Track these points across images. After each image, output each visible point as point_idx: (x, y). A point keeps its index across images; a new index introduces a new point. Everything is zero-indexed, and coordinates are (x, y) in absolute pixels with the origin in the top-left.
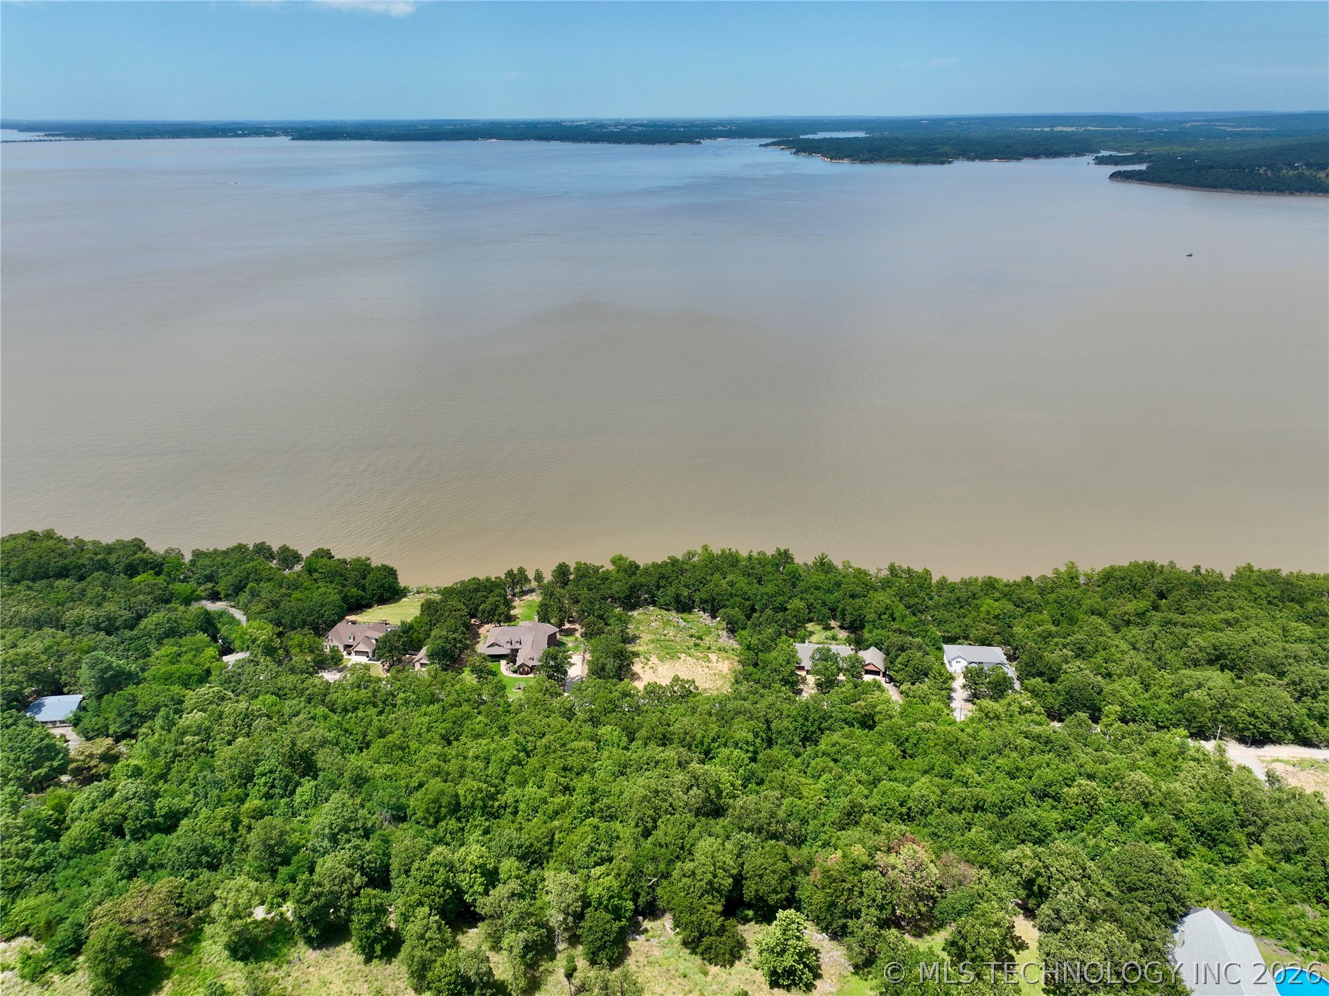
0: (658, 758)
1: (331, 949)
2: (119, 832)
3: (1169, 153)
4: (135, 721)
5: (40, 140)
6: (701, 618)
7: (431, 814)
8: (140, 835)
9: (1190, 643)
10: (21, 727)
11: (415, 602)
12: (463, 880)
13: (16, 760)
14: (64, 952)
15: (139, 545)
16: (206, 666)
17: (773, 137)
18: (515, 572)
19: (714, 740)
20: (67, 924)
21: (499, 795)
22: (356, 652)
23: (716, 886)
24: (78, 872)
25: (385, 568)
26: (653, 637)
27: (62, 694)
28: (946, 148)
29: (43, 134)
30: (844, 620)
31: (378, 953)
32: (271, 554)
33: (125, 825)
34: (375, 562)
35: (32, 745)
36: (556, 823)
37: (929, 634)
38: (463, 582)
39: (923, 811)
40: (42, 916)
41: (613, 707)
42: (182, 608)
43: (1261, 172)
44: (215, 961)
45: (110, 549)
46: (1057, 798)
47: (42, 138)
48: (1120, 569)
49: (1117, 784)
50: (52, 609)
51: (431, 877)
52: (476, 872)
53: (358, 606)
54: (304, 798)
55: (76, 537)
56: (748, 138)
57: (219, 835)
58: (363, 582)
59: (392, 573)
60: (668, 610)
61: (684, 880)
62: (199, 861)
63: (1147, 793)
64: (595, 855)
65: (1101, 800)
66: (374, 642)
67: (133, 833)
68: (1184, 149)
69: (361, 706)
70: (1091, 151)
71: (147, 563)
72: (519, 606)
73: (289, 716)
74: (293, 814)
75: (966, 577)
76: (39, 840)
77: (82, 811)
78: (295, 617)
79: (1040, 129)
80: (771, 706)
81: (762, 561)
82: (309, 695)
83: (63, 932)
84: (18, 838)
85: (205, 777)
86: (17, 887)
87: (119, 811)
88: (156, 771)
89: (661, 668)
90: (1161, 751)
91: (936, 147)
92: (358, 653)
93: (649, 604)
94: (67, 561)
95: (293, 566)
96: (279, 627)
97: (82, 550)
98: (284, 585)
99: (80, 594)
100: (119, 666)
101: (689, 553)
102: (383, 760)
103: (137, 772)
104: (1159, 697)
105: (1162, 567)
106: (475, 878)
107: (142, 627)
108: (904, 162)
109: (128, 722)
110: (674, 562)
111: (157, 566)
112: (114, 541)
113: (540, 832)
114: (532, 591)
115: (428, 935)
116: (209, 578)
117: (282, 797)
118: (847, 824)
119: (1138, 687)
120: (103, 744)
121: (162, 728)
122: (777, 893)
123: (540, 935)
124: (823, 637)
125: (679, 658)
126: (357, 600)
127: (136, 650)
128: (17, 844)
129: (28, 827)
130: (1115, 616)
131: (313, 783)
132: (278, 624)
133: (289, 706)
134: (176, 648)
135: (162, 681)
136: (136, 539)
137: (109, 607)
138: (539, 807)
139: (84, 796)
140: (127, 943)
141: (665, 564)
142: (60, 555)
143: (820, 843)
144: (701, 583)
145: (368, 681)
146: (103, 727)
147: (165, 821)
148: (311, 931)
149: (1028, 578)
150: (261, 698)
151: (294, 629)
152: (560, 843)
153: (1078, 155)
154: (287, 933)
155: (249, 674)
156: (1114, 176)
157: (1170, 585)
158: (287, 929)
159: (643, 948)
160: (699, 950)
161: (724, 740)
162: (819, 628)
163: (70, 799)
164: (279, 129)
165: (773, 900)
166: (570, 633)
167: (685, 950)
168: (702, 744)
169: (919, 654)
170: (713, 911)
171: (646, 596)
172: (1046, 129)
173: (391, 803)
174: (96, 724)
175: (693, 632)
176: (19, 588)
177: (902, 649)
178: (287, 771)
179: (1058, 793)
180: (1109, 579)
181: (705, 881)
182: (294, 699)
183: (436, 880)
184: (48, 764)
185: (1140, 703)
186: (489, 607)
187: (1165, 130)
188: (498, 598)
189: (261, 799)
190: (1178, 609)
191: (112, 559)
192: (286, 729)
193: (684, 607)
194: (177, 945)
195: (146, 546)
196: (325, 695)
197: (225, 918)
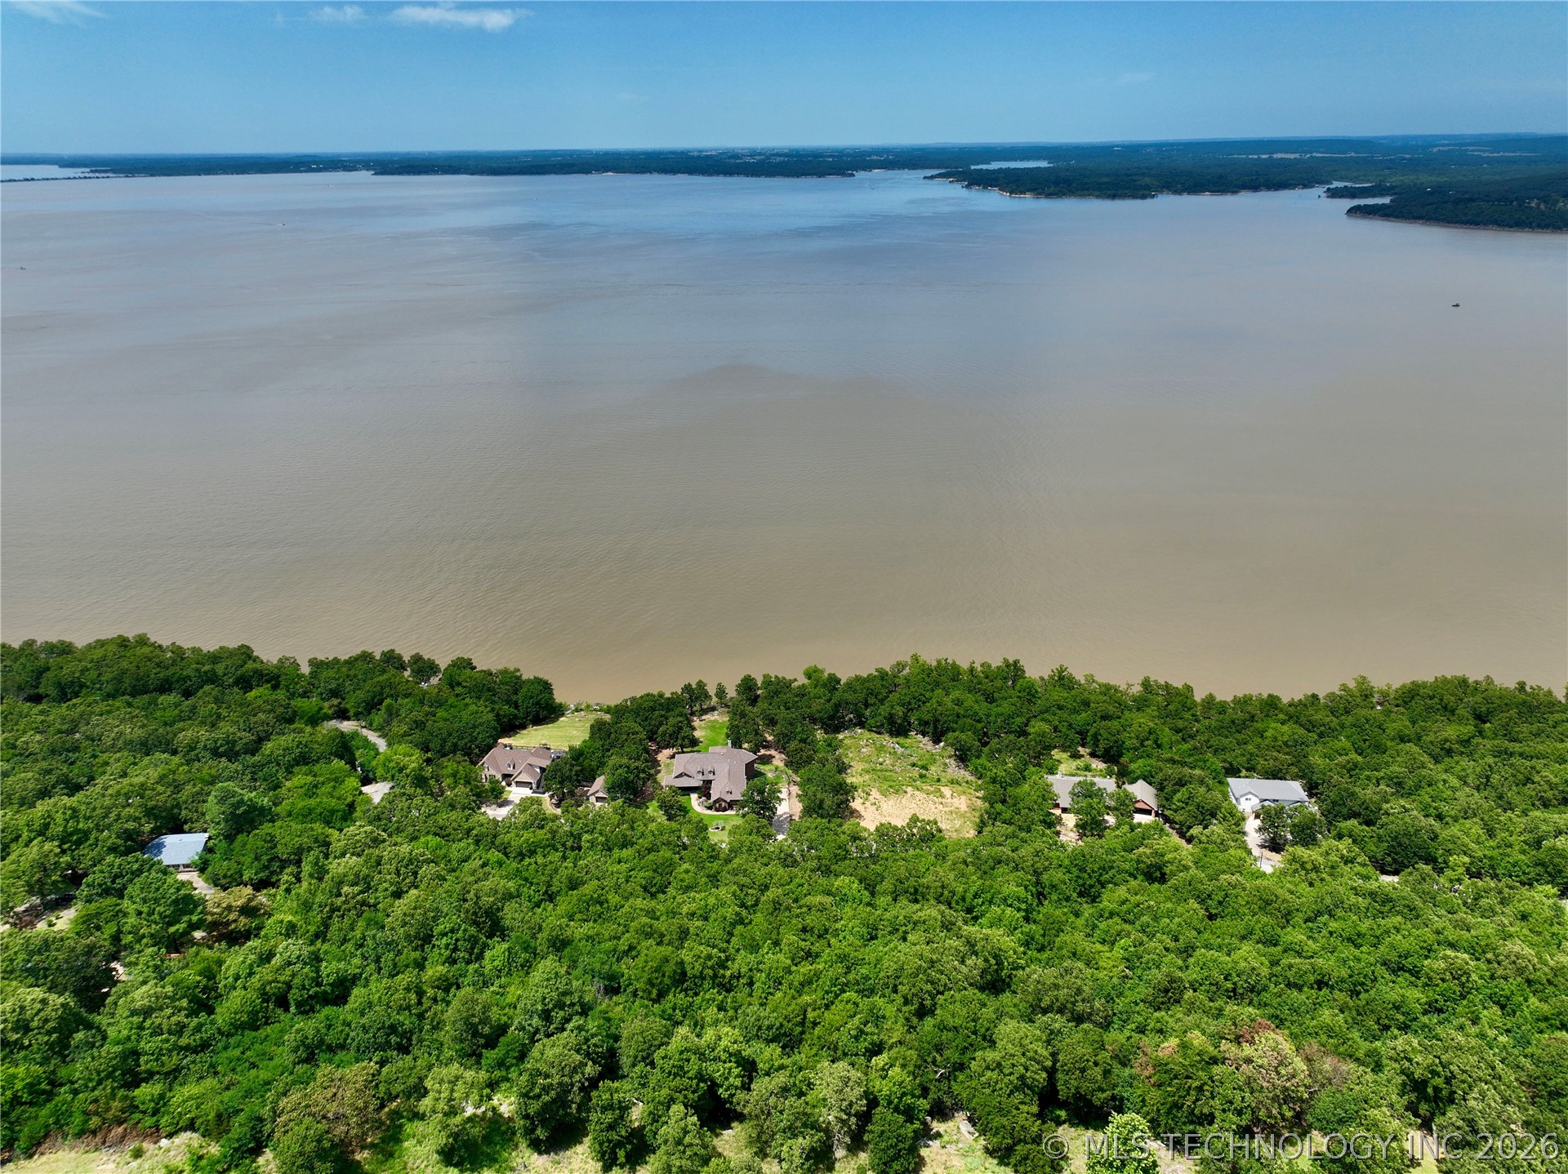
0: (915, 918)
1: (561, 1154)
2: (283, 1002)
3: (1415, 184)
4: (275, 866)
5: (85, 178)
6: (921, 744)
7: (653, 985)
8: (307, 1008)
9: (1537, 778)
10: (153, 874)
11: (576, 722)
12: (716, 1070)
13: (151, 913)
14: (243, 1153)
15: (246, 653)
16: (350, 799)
17: (938, 168)
18: (694, 686)
19: (976, 896)
20: (242, 1117)
21: (730, 962)
22: (517, 782)
23: (1029, 1081)
24: (243, 1053)
25: (538, 681)
26: (867, 766)
27: (182, 831)
28: (1147, 180)
29: (88, 170)
30: (1097, 746)
31: (622, 1159)
32: (401, 664)
33: (290, 996)
34: (527, 675)
35: (168, 896)
36: (806, 998)
37: (1208, 764)
38: (633, 699)
39: (1254, 987)
40: (211, 1108)
41: (844, 853)
42: (308, 729)
43: (1533, 205)
44: (423, 1166)
45: (215, 658)
46: (1415, 973)
47: (87, 175)
48: (1424, 685)
49: (1490, 956)
50: (161, 731)
51: (682, 1068)
52: (730, 1061)
53: (511, 727)
54: (496, 963)
55: (173, 644)
56: (909, 169)
57: (405, 1010)
58: (514, 698)
59: (546, 687)
60: (879, 733)
61: (989, 1074)
62: (388, 1042)
63: (1531, 968)
64: (865, 1040)
65: (1474, 977)
66: (538, 770)
67: (299, 1005)
68: (1433, 178)
69: (539, 850)
70: (1321, 182)
71: (262, 675)
72: (700, 727)
73: (458, 861)
74: (484, 984)
75: (1240, 695)
76: (192, 1013)
77: (237, 978)
78: (444, 741)
79: (1256, 157)
80: (1037, 853)
81: (989, 674)
82: (476, 836)
83: (238, 1128)
84: (169, 1011)
85: (374, 937)
86: (174, 1070)
87: (282, 978)
88: (312, 929)
89: (885, 804)
90: (1534, 915)
91: (1134, 178)
92: (519, 784)
93: (856, 725)
94: (169, 673)
95: (429, 679)
96: (427, 752)
97: (182, 659)
98: (426, 702)
99: (191, 711)
100: (251, 800)
101: (898, 664)
102: (578, 916)
103: (291, 930)
104: (1510, 846)
105: (1476, 682)
106: (730, 1069)
107: (268, 752)
108: (1098, 197)
109: (266, 867)
110: (883, 675)
111: (273, 678)
112: (217, 647)
113: (790, 1009)
114: (713, 709)
115: (687, 1140)
116: (334, 693)
117: (468, 962)
118: (1163, 1003)
119: (1481, 832)
120: (241, 895)
121: (311, 876)
122: (1103, 1091)
123: (819, 1140)
124: (1074, 767)
125: (906, 792)
126: (510, 719)
127: (265, 780)
128: (169, 1018)
129: (177, 997)
130: (1432, 742)
131: (505, 946)
132: (426, 749)
133: (456, 849)
134: (310, 779)
135: (300, 817)
136: (243, 646)
137: (226, 729)
138: (782, 977)
139: (236, 959)
140: (326, 1144)
141: (870, 678)
142: (158, 665)
143: (1133, 1026)
144: (919, 700)
145: (543, 820)
146: (236, 873)
147: (333, 991)
148: (539, 1131)
149: (1315, 696)
150: (423, 840)
151: (444, 755)
152: (815, 1024)
153: (1305, 186)
154: (505, 1133)
155: (402, 809)
156: (1352, 211)
157: (1491, 706)
158: (503, 1128)
159: (939, 1157)
160: (1013, 1161)
161: (989, 896)
162: (1065, 755)
163: (220, 963)
164: (359, 162)
165: (1099, 1099)
166: (767, 760)
167: (990, 1160)
168: (963, 899)
169: (1202, 790)
170: (1028, 1113)
171: (852, 716)
172: (1264, 157)
173: (603, 971)
174: (229, 869)
175: (914, 759)
176: (117, 704)
177: (1181, 783)
178: (473, 930)
179: (1415, 966)
180: (1413, 697)
181: (1017, 1075)
182: (460, 840)
183: (688, 1072)
184: (186, 918)
185: (1487, 852)
186: (671, 729)
187: (1407, 156)
188: (681, 719)
189: (443, 964)
190: (1505, 735)
191: (220, 669)
192: (457, 878)
193: (899, 729)
194: (373, 1146)
195: (255, 654)
196: (495, 836)
197: (441, 1115)
